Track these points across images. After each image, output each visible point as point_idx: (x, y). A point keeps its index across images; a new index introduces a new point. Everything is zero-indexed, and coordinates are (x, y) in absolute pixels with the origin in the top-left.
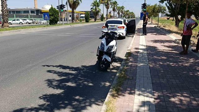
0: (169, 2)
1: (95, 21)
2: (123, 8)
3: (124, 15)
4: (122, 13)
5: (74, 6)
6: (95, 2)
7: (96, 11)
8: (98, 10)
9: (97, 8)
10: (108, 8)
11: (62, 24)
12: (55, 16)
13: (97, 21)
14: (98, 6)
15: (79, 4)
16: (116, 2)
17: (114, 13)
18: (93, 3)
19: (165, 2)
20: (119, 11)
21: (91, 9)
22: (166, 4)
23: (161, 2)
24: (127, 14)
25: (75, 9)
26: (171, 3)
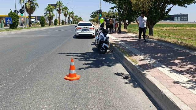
0: (118, 9)
1: (49, 25)
2: (72, 13)
3: (73, 20)
4: (72, 18)
5: (31, 10)
6: (48, 7)
7: (50, 15)
8: (52, 14)
9: (51, 13)
10: (60, 13)
11: (22, 28)
12: (16, 20)
13: (52, 26)
14: (52, 11)
15: (35, 8)
16: (67, 8)
17: (65, 18)
18: (47, 8)
19: (114, 8)
20: (69, 16)
21: (45, 13)
22: (116, 11)
23: (112, 9)
24: (77, 20)
25: (32, 14)
26: (120, 10)
